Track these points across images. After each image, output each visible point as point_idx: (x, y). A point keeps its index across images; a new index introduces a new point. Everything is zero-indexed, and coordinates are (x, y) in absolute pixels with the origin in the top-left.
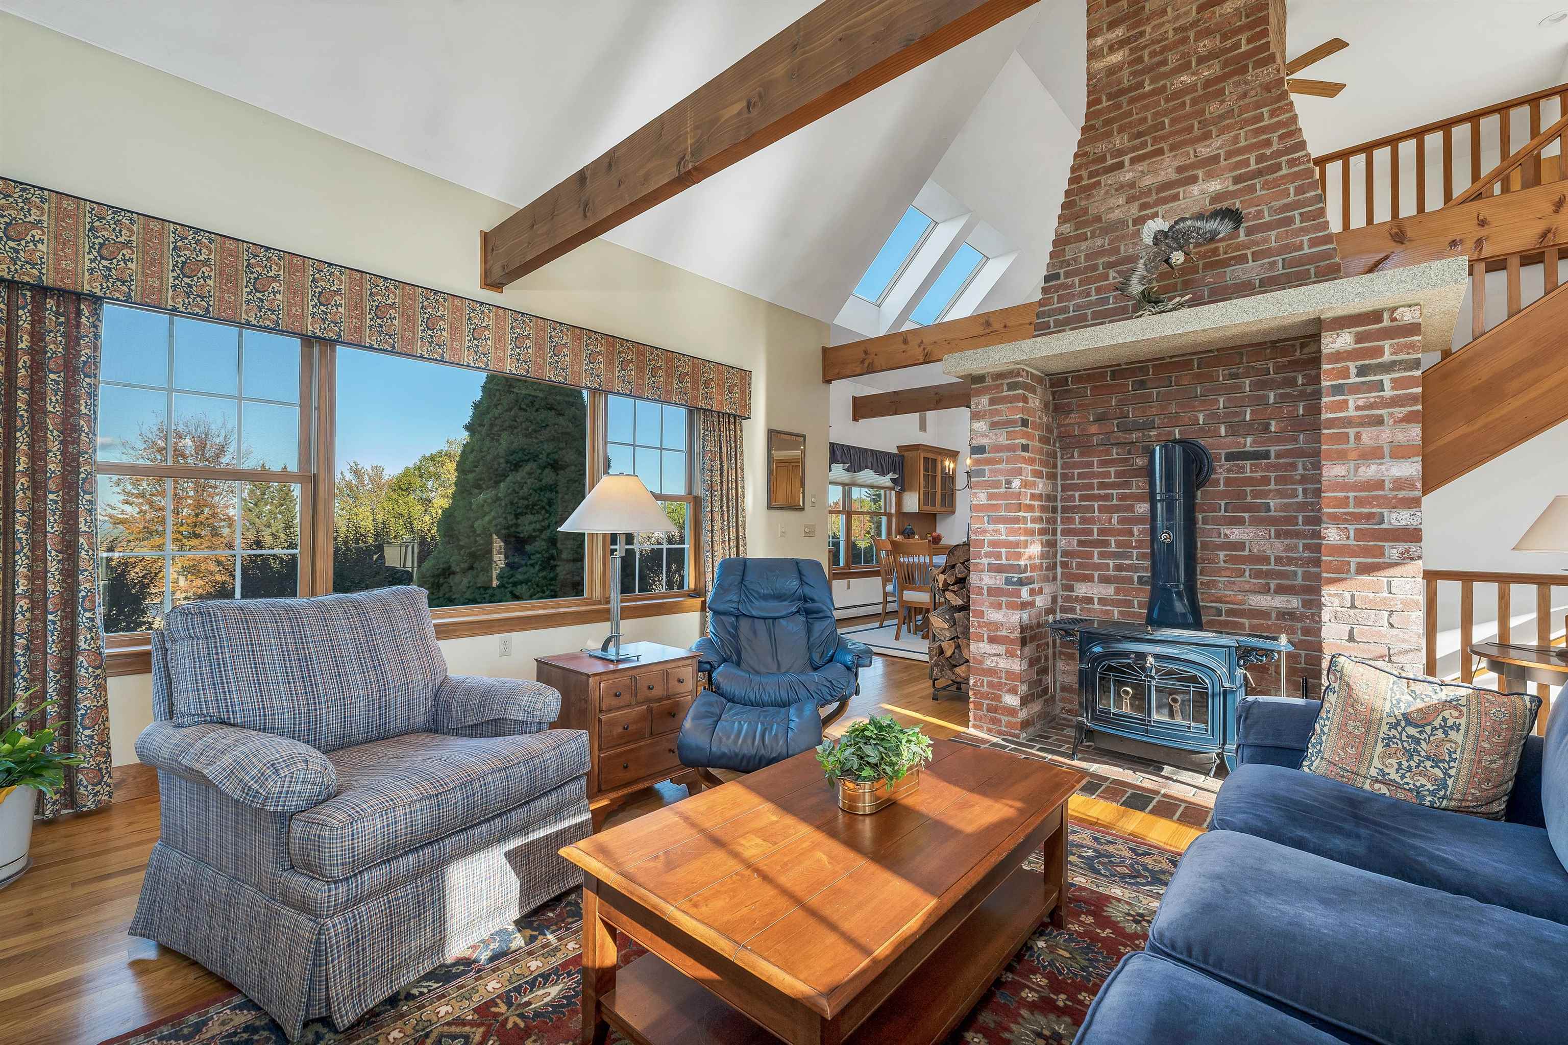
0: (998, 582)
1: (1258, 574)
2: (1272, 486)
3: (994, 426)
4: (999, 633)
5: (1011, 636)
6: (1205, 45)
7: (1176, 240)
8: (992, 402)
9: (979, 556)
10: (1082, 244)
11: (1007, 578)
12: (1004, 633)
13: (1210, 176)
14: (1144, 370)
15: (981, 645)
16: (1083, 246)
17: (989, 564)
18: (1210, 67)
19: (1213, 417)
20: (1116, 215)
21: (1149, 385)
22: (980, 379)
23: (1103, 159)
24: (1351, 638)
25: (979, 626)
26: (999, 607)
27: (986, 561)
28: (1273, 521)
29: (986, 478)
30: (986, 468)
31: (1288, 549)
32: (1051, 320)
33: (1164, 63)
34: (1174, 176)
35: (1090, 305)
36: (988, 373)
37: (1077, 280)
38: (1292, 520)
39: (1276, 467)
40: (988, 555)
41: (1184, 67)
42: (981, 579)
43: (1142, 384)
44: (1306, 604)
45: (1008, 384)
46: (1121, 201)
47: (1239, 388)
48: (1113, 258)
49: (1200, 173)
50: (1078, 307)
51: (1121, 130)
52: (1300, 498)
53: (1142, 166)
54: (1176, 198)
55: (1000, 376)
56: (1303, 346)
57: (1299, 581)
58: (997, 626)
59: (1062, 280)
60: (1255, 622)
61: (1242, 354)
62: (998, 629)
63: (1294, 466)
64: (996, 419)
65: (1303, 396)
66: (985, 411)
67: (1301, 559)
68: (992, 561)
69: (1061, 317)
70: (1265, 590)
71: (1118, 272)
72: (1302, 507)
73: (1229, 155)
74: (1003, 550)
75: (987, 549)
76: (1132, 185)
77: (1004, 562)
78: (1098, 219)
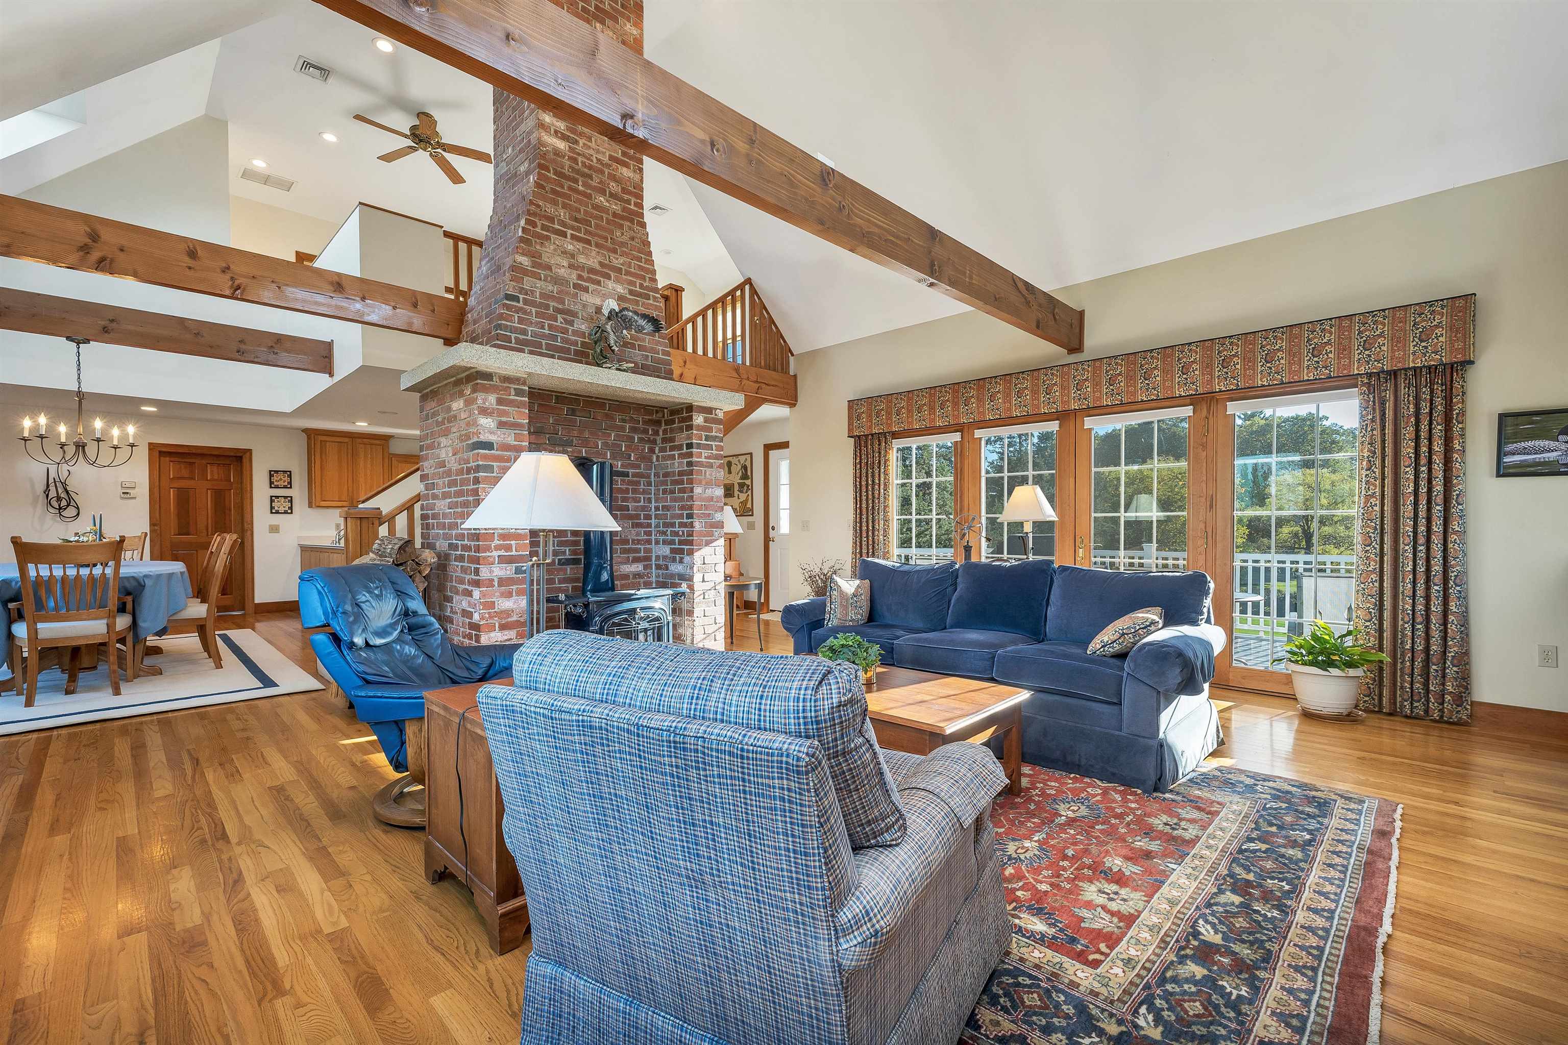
0: (508, 572)
1: (624, 551)
2: (630, 495)
3: (501, 425)
4: (509, 620)
5: (522, 620)
6: (614, 187)
7: (624, 321)
8: (500, 401)
9: (488, 549)
10: (538, 281)
11: (517, 568)
12: (515, 618)
13: (617, 281)
14: (577, 401)
15: (493, 634)
16: (539, 284)
17: (499, 556)
18: (616, 204)
19: (605, 444)
20: (562, 272)
21: (578, 413)
22: (488, 376)
23: (551, 219)
24: (703, 581)
25: (491, 617)
26: (509, 595)
27: (496, 554)
28: (630, 517)
29: (495, 474)
30: (495, 464)
31: (638, 534)
32: (513, 336)
33: (591, 177)
34: (598, 267)
35: (544, 336)
36: (496, 373)
37: (534, 310)
38: (638, 517)
39: (630, 483)
40: (498, 548)
41: (602, 192)
42: (491, 572)
43: (573, 412)
44: (645, 567)
45: (515, 389)
46: (565, 264)
47: (623, 429)
48: (560, 307)
49: (612, 274)
50: (535, 334)
51: (565, 206)
52: (642, 504)
53: (579, 246)
54: (598, 283)
55: (507, 379)
56: (657, 412)
57: (642, 554)
58: (508, 613)
59: (521, 305)
60: (623, 582)
61: (630, 408)
62: (509, 616)
63: (639, 483)
64: (504, 419)
65: (649, 441)
66: (493, 409)
67: (643, 540)
68: (502, 553)
69: (521, 337)
70: (627, 561)
71: (564, 319)
72: (643, 508)
73: (628, 273)
74: (513, 542)
75: (496, 542)
76: (573, 256)
77: (514, 553)
78: (549, 268)
